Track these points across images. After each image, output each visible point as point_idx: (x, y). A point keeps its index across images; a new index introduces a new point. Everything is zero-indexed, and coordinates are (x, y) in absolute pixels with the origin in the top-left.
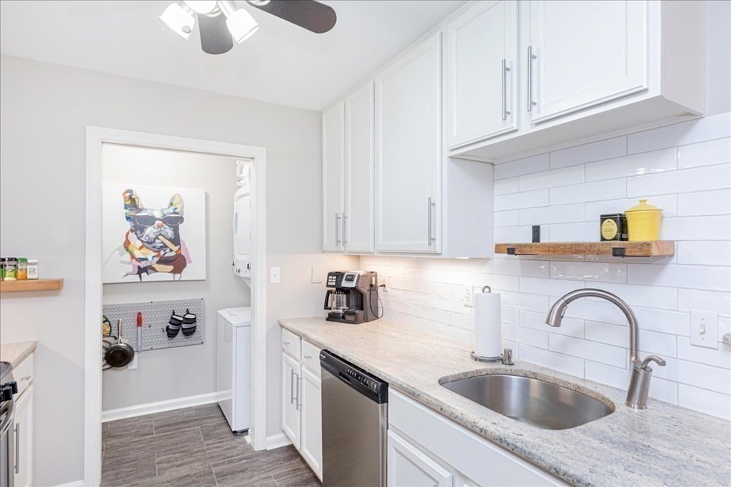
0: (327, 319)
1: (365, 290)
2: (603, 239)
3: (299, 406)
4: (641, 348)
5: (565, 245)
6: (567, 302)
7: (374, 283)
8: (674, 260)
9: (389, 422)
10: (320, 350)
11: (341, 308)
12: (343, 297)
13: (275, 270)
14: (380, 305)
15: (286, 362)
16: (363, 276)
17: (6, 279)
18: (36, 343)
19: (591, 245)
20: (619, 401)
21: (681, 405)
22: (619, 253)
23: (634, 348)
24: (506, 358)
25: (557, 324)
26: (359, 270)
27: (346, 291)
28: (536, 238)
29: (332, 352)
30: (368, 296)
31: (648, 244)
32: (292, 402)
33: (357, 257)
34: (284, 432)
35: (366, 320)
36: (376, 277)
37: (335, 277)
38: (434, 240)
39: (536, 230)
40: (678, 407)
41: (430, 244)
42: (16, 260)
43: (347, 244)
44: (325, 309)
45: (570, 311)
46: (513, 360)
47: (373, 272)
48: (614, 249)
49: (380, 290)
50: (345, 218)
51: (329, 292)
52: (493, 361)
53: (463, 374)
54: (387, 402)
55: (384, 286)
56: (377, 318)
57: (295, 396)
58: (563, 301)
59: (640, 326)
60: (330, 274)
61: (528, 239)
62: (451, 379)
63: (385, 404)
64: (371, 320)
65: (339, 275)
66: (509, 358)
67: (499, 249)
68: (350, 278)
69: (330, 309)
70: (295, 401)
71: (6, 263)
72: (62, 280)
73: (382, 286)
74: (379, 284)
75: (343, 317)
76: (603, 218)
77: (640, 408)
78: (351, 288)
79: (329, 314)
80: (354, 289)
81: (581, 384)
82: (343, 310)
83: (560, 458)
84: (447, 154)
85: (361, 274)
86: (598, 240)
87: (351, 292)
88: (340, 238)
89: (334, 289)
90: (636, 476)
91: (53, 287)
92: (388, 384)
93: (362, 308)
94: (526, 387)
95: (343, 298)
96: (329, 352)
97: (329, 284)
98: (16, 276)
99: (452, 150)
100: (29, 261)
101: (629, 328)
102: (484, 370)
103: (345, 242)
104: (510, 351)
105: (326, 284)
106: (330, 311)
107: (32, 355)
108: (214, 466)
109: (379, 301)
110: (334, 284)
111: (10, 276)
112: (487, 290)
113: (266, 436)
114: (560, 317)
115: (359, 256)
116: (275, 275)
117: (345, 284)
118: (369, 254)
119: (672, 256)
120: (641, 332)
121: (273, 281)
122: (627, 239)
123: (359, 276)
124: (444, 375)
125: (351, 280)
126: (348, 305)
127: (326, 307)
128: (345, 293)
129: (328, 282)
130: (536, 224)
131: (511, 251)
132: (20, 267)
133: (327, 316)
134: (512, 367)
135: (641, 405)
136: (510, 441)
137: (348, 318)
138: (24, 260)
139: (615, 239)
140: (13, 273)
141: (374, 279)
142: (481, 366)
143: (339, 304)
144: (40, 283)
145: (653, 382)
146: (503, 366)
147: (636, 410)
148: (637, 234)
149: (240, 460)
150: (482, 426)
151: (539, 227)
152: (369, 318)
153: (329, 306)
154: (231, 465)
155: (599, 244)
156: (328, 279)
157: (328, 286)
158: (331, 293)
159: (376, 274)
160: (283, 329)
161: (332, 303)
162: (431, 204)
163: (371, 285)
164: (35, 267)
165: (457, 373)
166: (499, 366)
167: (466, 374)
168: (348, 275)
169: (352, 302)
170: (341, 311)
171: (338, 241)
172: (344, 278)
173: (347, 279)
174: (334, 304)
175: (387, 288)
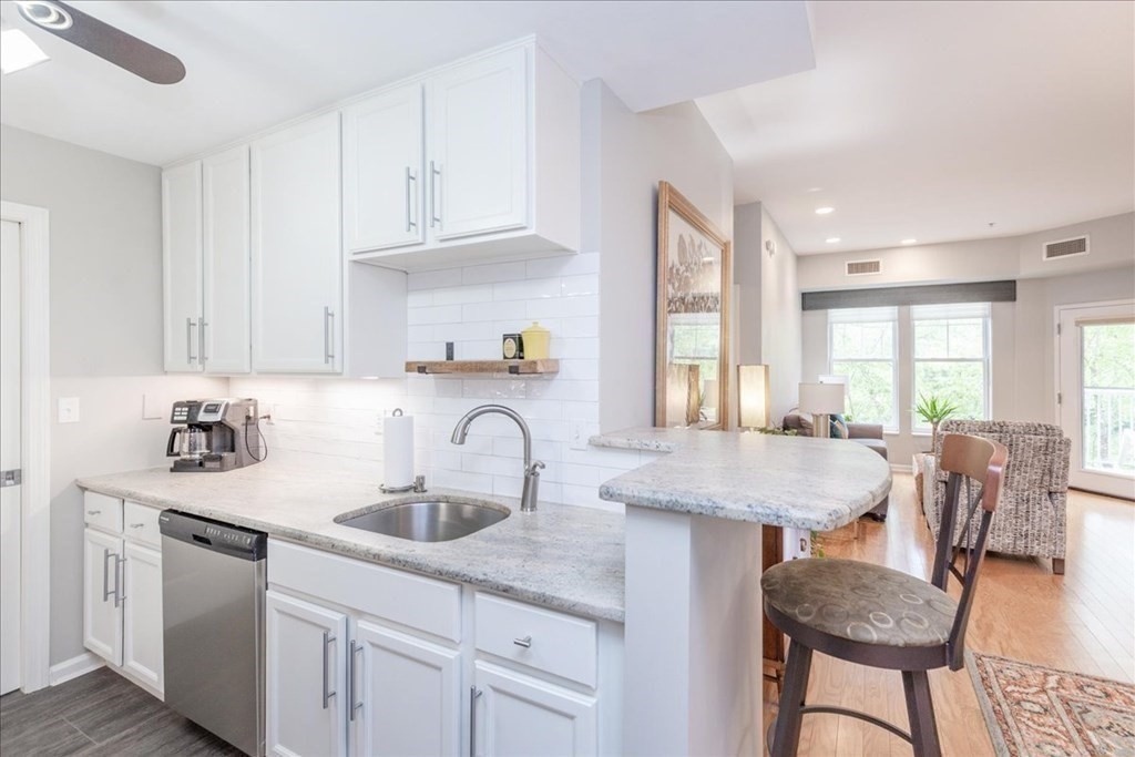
0: (172, 470)
1: (237, 423)
2: (505, 358)
3: (120, 601)
4: (532, 457)
5: (471, 363)
6: (471, 420)
7: (252, 414)
8: (558, 376)
9: (269, 580)
10: (159, 512)
11: (198, 452)
12: (201, 437)
13: (70, 403)
14: (261, 443)
15: (93, 542)
16: (233, 405)
19: (493, 363)
20: (515, 507)
21: (565, 503)
22: (514, 370)
23: (527, 458)
24: (419, 486)
25: (462, 442)
26: (228, 397)
27: (206, 427)
28: (450, 356)
29: (180, 510)
30: (242, 434)
31: (535, 363)
32: (106, 599)
33: (226, 379)
34: (87, 650)
35: (239, 464)
36: (255, 405)
37: (186, 409)
38: (333, 357)
39: (450, 347)
40: (562, 505)
41: (327, 362)
43: (206, 362)
44: (168, 455)
45: (473, 428)
46: (426, 487)
47: (250, 400)
48: (510, 367)
49: (262, 423)
50: (203, 325)
51: (175, 431)
52: (405, 490)
53: (367, 508)
54: (266, 557)
55: (269, 417)
56: (258, 460)
57: (111, 587)
58: (466, 419)
59: (532, 437)
60: (177, 405)
61: (443, 358)
62: (351, 516)
63: (264, 560)
64: (247, 465)
65: (193, 406)
66: (422, 485)
67: (409, 367)
68: (212, 409)
69: (178, 454)
70: (111, 597)
73: (265, 417)
74: (260, 416)
75: (201, 464)
76: (506, 337)
77: (532, 510)
78: (214, 423)
79: (176, 462)
80: (220, 424)
81: (489, 499)
82: (201, 454)
83: (445, 561)
84: (348, 257)
85: (231, 403)
86: (502, 358)
87: (214, 428)
88: (196, 352)
89: (186, 426)
90: (505, 560)
92: (267, 534)
93: (232, 450)
94: (434, 511)
95: (201, 439)
96: (176, 512)
97: (175, 418)
99: (355, 254)
101: (523, 440)
102: (391, 502)
103: (203, 358)
104: (423, 478)
105: (169, 420)
106: (178, 458)
109: (260, 438)
110: (185, 418)
112: (398, 413)
113: (51, 666)
114: (464, 434)
115: (228, 379)
116: (69, 411)
117: (202, 417)
118: (243, 375)
119: (556, 372)
120: (533, 442)
121: (64, 420)
122: (522, 358)
123: (227, 405)
124: (341, 513)
125: (215, 411)
126: (209, 446)
127: (171, 451)
128: (204, 430)
129: (173, 415)
130: (450, 341)
131: (422, 369)
133: (172, 465)
134: (426, 494)
135: (533, 507)
136: (401, 558)
137: (208, 465)
139: (514, 357)
141: (252, 408)
142: (389, 498)
143: (193, 448)
145: (541, 485)
146: (416, 494)
147: (529, 513)
148: (530, 353)
150: (376, 552)
151: (452, 344)
152: (244, 462)
153: (176, 450)
155: (501, 362)
156: (174, 411)
157: (173, 422)
158: (180, 431)
159: (256, 401)
160: (86, 493)
161: (181, 447)
162: (328, 314)
163: (248, 418)
165: (359, 507)
166: (412, 494)
167: (369, 508)
168: (207, 405)
169: (216, 442)
170: (197, 456)
171: (191, 358)
172: (203, 409)
173: (206, 411)
174: (185, 448)
175: (273, 419)
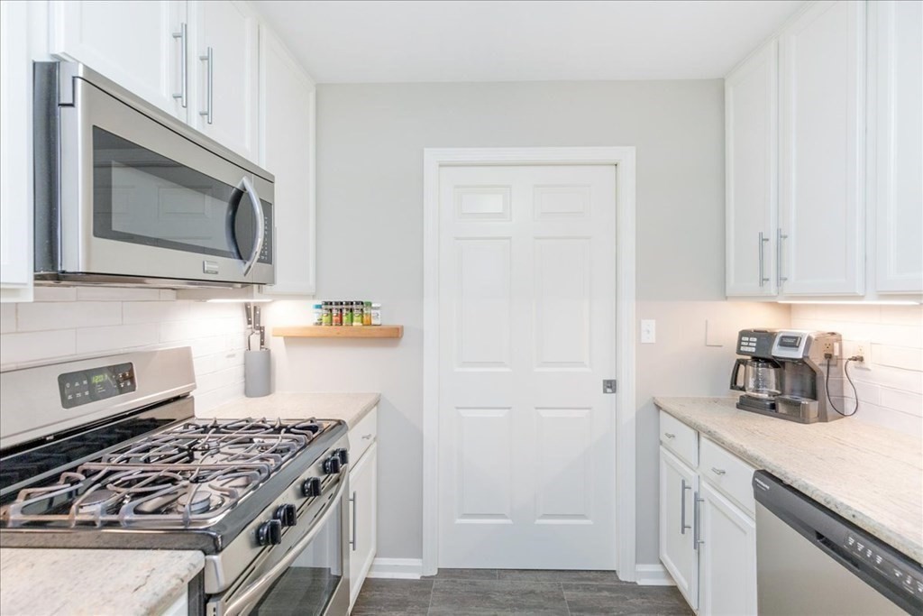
0: (738, 407)
1: (817, 360)
3: (697, 544)
7: (835, 353)
11: (766, 390)
12: (771, 374)
13: (650, 325)
15: (666, 462)
16: (816, 339)
17: (354, 324)
18: (380, 395)
27: (777, 364)
30: (824, 375)
32: (683, 531)
34: (661, 563)
35: (823, 417)
36: (839, 340)
37: (755, 340)
42: (362, 303)
43: (785, 284)
44: (732, 388)
47: (833, 334)
49: (851, 365)
50: (781, 237)
51: (739, 362)
55: (862, 359)
56: (843, 415)
60: (743, 334)
64: (833, 419)
65: (765, 337)
68: (791, 342)
69: (743, 389)
71: (354, 306)
72: (402, 327)
73: (855, 359)
74: (847, 355)
75: (773, 407)
78: (792, 359)
79: (741, 398)
80: (801, 364)
82: (770, 394)
85: (814, 336)
87: (788, 366)
88: (770, 274)
89: (752, 358)
91: (393, 336)
93: (814, 396)
97: (742, 349)
98: (362, 322)
100: (373, 305)
103: (781, 280)
105: (734, 349)
106: (743, 393)
107: (375, 408)
108: (567, 587)
109: (848, 385)
110: (754, 350)
111: (357, 321)
113: (637, 562)
116: (648, 331)
117: (777, 351)
121: (644, 340)
123: (809, 339)
125: (794, 345)
126: (780, 385)
127: (734, 385)
128: (776, 367)
129: (740, 345)
132: (365, 312)
133: (737, 401)
137: (782, 409)
138: (369, 304)
140: (360, 318)
141: (836, 345)
143: (760, 383)
144: (381, 329)
149: (600, 590)
152: (829, 415)
153: (740, 383)
154: (588, 594)
156: (740, 341)
157: (738, 352)
158: (745, 364)
159: (840, 336)
160: (661, 412)
161: (745, 380)
163: (831, 356)
164: (378, 312)
168: (783, 337)
169: (789, 383)
170: (765, 396)
171: (763, 280)
172: (777, 340)
173: (783, 344)
174: (751, 385)
175: (868, 362)
